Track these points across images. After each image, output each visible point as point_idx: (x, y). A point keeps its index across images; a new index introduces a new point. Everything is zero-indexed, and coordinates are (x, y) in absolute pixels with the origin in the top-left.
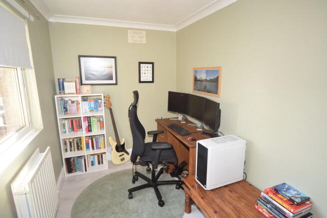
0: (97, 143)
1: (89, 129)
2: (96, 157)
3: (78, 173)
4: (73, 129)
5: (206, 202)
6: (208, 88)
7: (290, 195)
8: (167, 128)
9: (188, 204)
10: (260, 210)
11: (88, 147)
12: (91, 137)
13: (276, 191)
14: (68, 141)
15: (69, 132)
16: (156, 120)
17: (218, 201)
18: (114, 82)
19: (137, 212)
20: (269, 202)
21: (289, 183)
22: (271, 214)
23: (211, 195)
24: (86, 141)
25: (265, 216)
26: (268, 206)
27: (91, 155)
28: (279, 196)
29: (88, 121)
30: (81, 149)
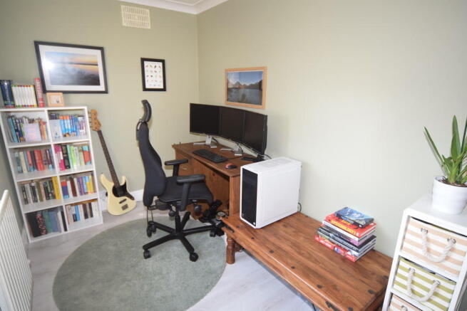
0: (81, 185)
1: (66, 164)
2: (81, 207)
3: (51, 235)
4: (34, 165)
5: (258, 242)
6: (247, 96)
7: (354, 219)
8: (193, 155)
9: (231, 251)
10: (322, 242)
11: (65, 193)
12: (71, 177)
13: (339, 216)
14: (27, 186)
15: (29, 171)
16: (173, 146)
17: (272, 239)
18: (101, 88)
19: (161, 274)
20: (331, 230)
21: (351, 207)
22: (334, 243)
23: (263, 233)
24: (62, 183)
25: (328, 247)
26: (331, 235)
27: (72, 205)
28: (343, 221)
29: (62, 151)
30: (54, 197)
